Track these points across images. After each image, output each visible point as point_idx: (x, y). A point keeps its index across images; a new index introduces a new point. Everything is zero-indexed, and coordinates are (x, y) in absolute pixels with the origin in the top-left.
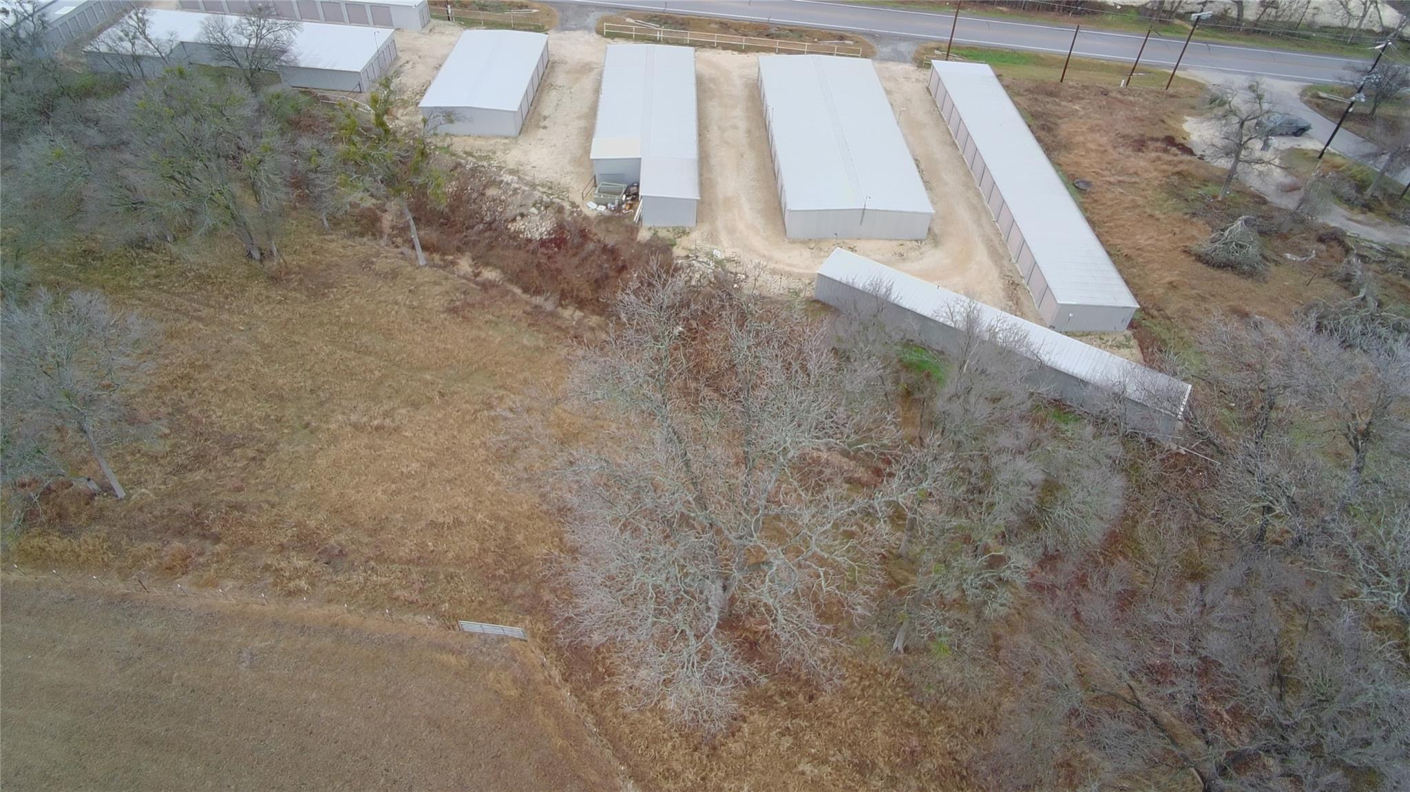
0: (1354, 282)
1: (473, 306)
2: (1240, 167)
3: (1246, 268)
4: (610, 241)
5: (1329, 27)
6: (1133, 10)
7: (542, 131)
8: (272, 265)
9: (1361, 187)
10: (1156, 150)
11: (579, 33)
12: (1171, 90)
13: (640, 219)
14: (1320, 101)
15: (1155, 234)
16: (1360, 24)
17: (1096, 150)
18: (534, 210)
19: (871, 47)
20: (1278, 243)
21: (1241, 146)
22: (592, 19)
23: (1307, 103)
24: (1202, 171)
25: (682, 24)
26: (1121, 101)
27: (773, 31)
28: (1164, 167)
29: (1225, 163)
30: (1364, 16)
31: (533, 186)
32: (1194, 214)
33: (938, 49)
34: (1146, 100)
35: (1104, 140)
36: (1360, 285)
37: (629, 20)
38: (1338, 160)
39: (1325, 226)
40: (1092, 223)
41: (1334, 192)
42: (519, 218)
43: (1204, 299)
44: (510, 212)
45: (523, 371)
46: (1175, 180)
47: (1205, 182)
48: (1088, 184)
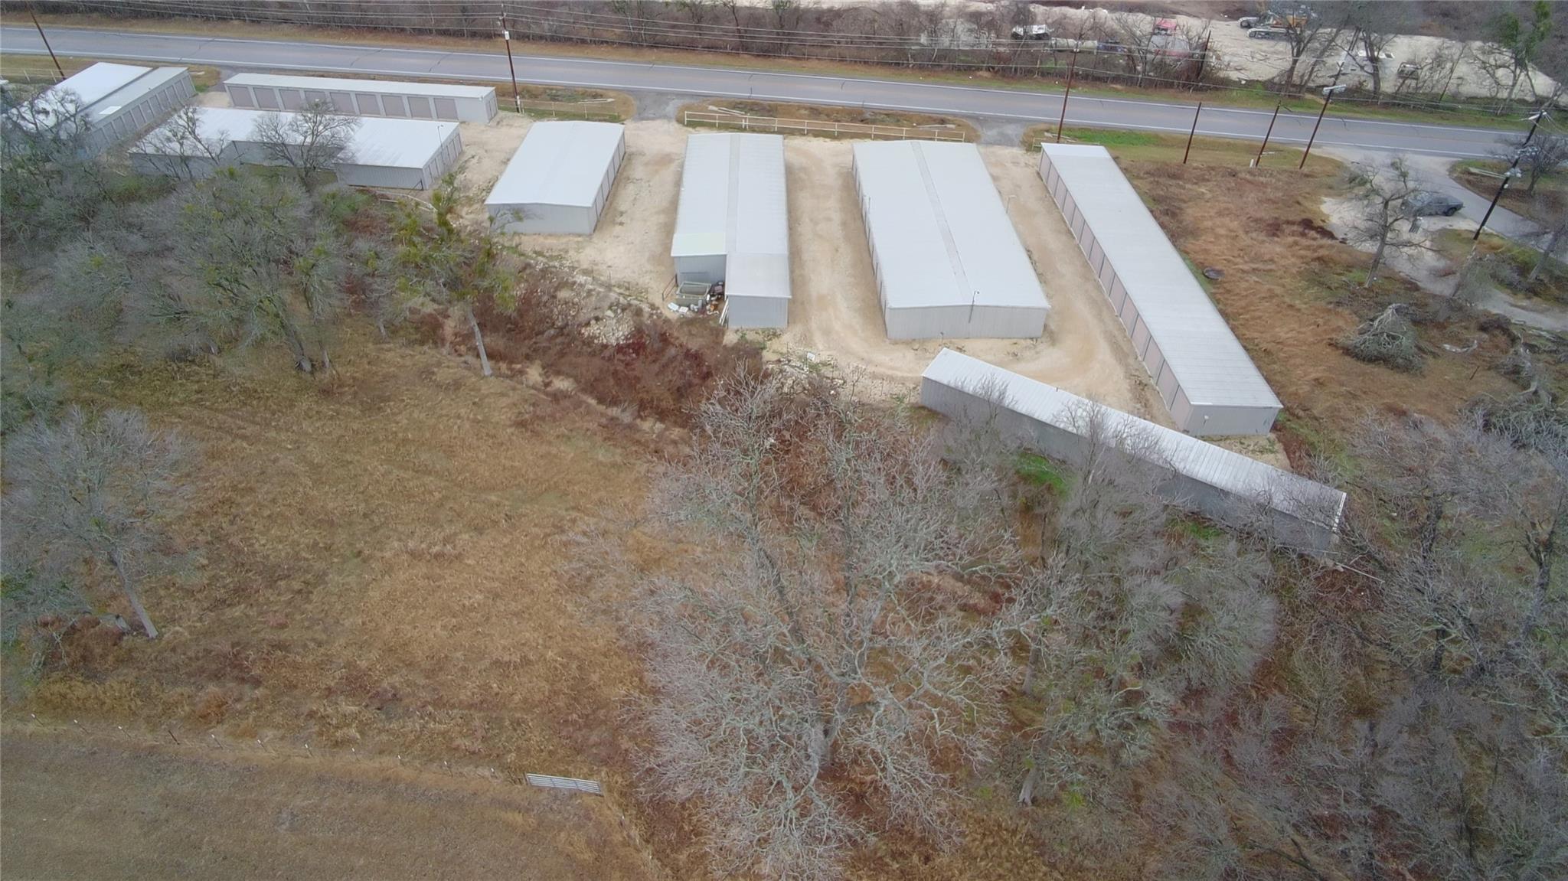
0: (1523, 374)
1: (543, 419)
2: (1387, 250)
3: (1400, 361)
4: (694, 345)
5: (1476, 98)
6: (1259, 85)
7: (618, 228)
8: (325, 377)
9: (1524, 269)
10: (1293, 234)
11: (658, 123)
12: (1305, 169)
13: (726, 321)
14: (1471, 178)
15: (1296, 326)
16: (1510, 93)
17: (1227, 236)
18: (609, 313)
19: (975, 131)
20: (1434, 333)
21: (1387, 228)
22: (672, 108)
23: (1458, 180)
24: (1344, 256)
25: (769, 111)
26: (1249, 182)
27: (867, 116)
28: (1302, 252)
29: (1370, 247)
30: (1514, 85)
31: (609, 287)
32: (1339, 304)
33: (1047, 131)
34: (1279, 180)
35: (1235, 225)
36: (1531, 378)
37: (711, 108)
38: (1496, 241)
39: (1486, 314)
40: (1224, 314)
41: (1494, 276)
42: (593, 322)
43: (1355, 397)
44: (583, 317)
45: (597, 490)
46: (1316, 266)
47: (1349, 267)
48: (1219, 272)
